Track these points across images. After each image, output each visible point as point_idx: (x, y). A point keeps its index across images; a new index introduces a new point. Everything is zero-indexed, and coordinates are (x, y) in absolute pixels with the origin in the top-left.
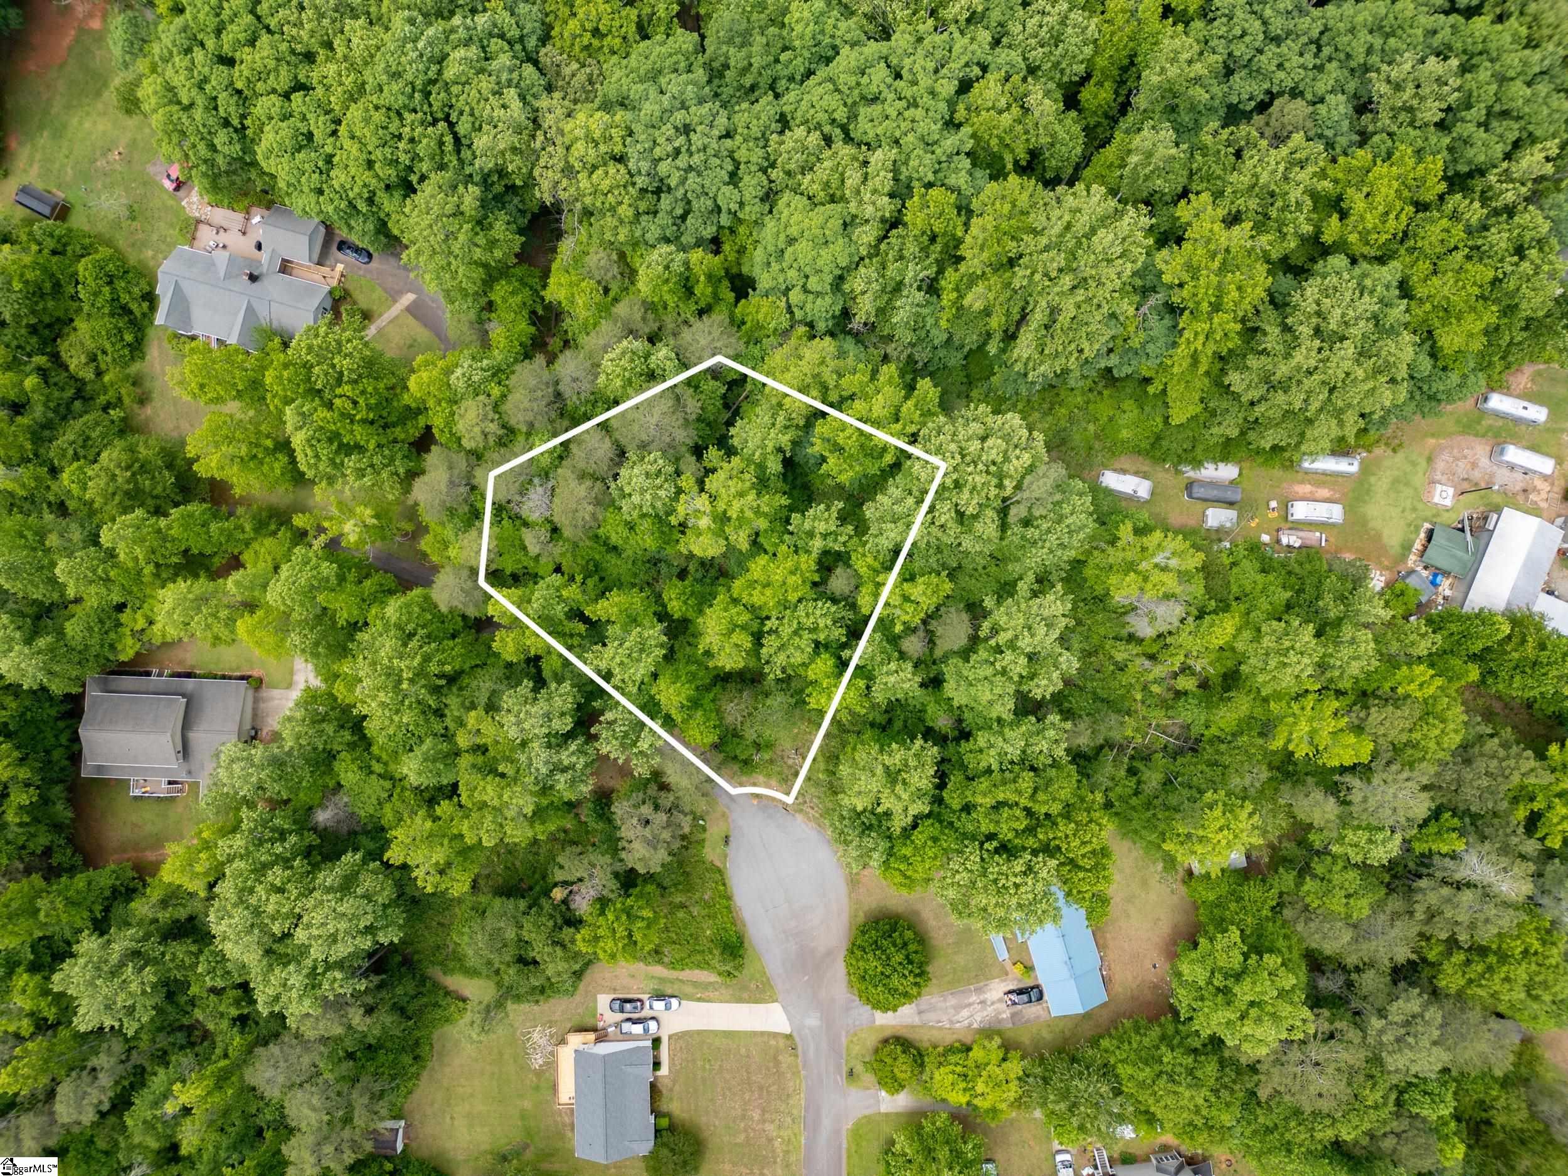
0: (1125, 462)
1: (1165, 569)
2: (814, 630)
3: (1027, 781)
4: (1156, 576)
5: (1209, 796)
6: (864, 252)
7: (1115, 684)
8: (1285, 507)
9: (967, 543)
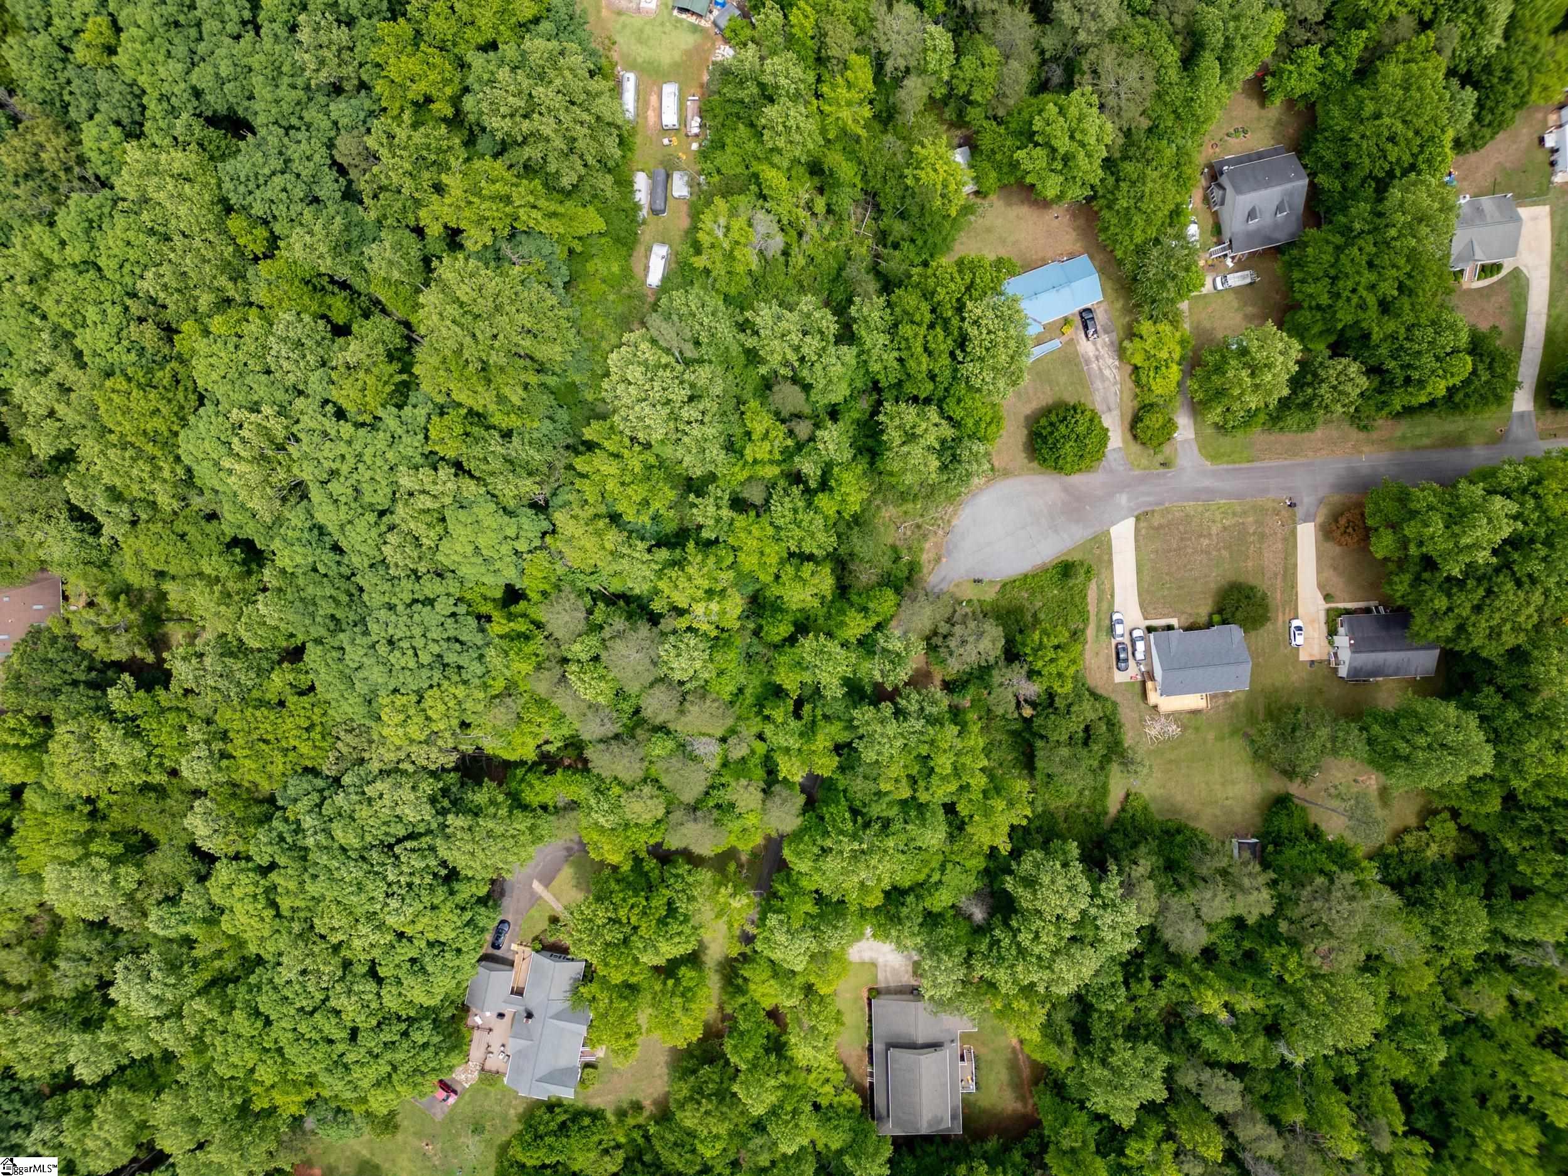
0: (638, 268)
1: (728, 228)
2: (795, 511)
3: (906, 330)
4: (735, 235)
5: (909, 182)
6: (482, 490)
7: (825, 266)
8: (666, 131)
9: (717, 390)
